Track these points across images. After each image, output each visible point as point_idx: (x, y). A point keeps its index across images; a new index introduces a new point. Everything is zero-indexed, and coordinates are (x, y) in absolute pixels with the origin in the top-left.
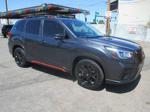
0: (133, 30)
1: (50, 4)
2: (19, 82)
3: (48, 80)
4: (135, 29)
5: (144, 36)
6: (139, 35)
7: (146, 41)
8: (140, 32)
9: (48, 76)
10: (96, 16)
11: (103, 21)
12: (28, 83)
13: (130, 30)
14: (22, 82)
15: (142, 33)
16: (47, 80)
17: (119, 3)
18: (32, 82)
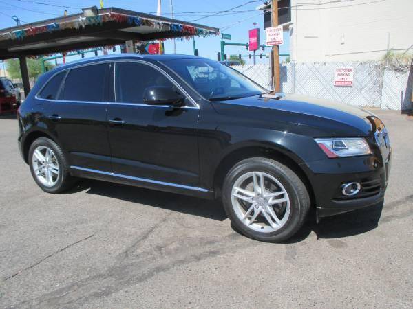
0: (346, 77)
1: (110, 9)
2: (57, 292)
3: (163, 270)
4: (351, 74)
5: (377, 94)
6: (363, 91)
7: (383, 107)
8: (364, 83)
9: (154, 253)
10: (223, 44)
11: (240, 56)
12: (93, 291)
13: (337, 78)
14: (70, 288)
15: (370, 85)
16: (158, 270)
17: (292, 5)
18: (104, 283)
